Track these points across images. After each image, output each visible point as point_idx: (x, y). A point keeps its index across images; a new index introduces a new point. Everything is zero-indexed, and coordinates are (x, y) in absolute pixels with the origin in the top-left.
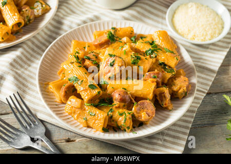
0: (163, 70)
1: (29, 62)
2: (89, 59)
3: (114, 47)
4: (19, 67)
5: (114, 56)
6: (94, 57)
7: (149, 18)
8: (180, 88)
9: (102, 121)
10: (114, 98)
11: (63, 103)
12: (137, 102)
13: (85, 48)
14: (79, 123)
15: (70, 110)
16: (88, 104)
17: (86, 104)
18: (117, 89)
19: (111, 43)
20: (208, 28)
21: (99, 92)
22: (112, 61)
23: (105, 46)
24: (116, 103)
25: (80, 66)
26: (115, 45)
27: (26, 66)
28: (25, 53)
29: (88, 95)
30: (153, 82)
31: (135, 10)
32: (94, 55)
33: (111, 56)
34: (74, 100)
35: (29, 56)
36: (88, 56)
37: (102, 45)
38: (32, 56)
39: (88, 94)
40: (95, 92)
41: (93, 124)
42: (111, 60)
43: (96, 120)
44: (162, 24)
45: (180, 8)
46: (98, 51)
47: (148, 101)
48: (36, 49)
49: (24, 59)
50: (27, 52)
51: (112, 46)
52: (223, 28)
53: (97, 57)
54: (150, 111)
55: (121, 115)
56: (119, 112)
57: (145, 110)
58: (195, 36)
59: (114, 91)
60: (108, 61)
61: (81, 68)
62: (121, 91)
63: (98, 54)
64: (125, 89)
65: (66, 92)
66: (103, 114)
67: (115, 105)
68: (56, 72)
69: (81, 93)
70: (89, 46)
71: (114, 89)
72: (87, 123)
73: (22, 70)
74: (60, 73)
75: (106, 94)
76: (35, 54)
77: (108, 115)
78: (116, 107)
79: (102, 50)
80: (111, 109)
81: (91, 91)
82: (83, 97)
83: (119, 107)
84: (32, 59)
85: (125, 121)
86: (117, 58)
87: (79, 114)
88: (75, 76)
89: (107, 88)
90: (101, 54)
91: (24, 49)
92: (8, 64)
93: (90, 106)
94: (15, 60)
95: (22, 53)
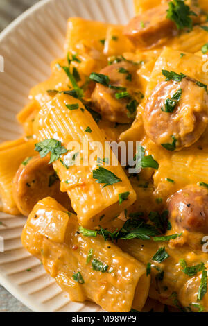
2: (105, 82)
3: (186, 44)
5: (181, 77)
6: (121, 77)
9: (129, 293)
10: (173, 214)
11: (21, 216)
13: (103, 42)
14: (58, 289)
15: (36, 244)
16: (89, 233)
17: (82, 230)
18: (183, 185)
19: (180, 33)
21: (124, 197)
22: (172, 94)
23: (160, 41)
24: (178, 232)
25: (73, 107)
26: (191, 37)
29: (89, 202)
32: (122, 70)
33: (170, 76)
34: (49, 214)
36: (102, 72)
37: (149, 38)
39: (90, 198)
40: (112, 194)
41: (101, 297)
42: (171, 90)
43: (109, 286)
46: (137, 57)
51: (181, 43)
53: (131, 76)
55: (192, 271)
56: (185, 263)
59: (173, 191)
60: (162, 92)
61: (77, 113)
62: (196, 194)
63: (137, 66)
65: (27, 184)
66: (132, 271)
67: (174, 237)
68: (15, 113)
69: (69, 193)
70: (115, 38)
71: (174, 185)
72: (83, 291)
74: (25, 118)
75: (150, 200)
77: (149, 270)
78: (177, 246)
79: (150, 53)
80: (162, 251)
81: (98, 192)
82: (74, 206)
83: (186, 246)
85: (202, 294)
86: (190, 86)
87: (62, 259)
88: (56, 137)
89: (151, 180)
90: (143, 67)
93: (93, 236)
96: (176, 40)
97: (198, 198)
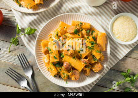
0: (92, 58)
1: (40, 23)
4: (34, 25)
7: (104, 15)
8: (95, 71)
10: (64, 65)
12: (73, 70)
17: (50, 63)
20: (127, 36)
21: (57, 61)
24: (63, 68)
27: (37, 25)
28: (39, 18)
30: (84, 65)
31: (99, 10)
34: (47, 58)
35: (41, 20)
38: (42, 19)
39: (52, 60)
44: (109, 21)
45: (120, 18)
47: (78, 72)
48: (45, 16)
49: (38, 21)
50: (41, 17)
52: (135, 37)
54: (77, 77)
55: (64, 74)
56: (63, 72)
57: (75, 76)
58: (119, 37)
63: (67, 38)
64: (70, 63)
65: (45, 52)
68: (48, 34)
70: (66, 28)
71: (65, 61)
73: (35, 26)
75: (61, 61)
76: (44, 19)
77: (58, 72)
80: (60, 69)
81: (54, 59)
83: (64, 70)
84: (42, 21)
87: (47, 65)
88: (50, 48)
89: (62, 59)
91: (40, 16)
92: (28, 23)
94: (33, 21)
95: (38, 18)
96: (74, 35)
97: (67, 65)
